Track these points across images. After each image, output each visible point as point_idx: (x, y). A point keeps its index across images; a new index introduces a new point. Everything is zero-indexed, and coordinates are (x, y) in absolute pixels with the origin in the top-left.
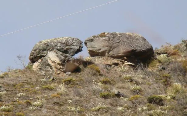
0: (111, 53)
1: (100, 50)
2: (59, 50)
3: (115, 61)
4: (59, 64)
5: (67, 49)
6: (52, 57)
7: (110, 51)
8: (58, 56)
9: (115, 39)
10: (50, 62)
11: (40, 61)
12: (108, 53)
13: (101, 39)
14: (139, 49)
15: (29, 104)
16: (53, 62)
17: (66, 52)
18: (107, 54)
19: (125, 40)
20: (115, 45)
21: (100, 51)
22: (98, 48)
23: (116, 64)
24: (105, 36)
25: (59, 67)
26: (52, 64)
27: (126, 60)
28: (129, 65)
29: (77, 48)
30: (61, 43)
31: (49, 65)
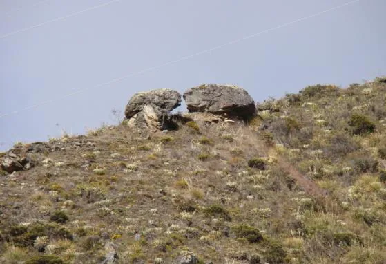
0: (211, 108)
1: (199, 104)
2: (157, 104)
3: (215, 117)
4: (155, 120)
5: (165, 103)
6: (149, 112)
7: (210, 105)
8: (155, 111)
9: (216, 92)
10: (146, 118)
11: (135, 116)
12: (208, 108)
13: (201, 91)
14: (240, 104)
15: (124, 166)
16: (149, 118)
17: (163, 106)
18: (206, 110)
19: (226, 93)
20: (216, 98)
21: (199, 106)
22: (197, 103)
23: (216, 121)
24: (205, 89)
25: (155, 123)
26: (148, 121)
27: (226, 117)
28: (228, 122)
29: (175, 102)
30: (159, 96)
31: (145, 121)
